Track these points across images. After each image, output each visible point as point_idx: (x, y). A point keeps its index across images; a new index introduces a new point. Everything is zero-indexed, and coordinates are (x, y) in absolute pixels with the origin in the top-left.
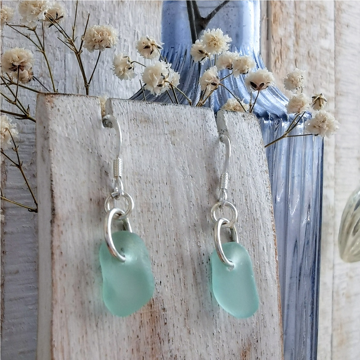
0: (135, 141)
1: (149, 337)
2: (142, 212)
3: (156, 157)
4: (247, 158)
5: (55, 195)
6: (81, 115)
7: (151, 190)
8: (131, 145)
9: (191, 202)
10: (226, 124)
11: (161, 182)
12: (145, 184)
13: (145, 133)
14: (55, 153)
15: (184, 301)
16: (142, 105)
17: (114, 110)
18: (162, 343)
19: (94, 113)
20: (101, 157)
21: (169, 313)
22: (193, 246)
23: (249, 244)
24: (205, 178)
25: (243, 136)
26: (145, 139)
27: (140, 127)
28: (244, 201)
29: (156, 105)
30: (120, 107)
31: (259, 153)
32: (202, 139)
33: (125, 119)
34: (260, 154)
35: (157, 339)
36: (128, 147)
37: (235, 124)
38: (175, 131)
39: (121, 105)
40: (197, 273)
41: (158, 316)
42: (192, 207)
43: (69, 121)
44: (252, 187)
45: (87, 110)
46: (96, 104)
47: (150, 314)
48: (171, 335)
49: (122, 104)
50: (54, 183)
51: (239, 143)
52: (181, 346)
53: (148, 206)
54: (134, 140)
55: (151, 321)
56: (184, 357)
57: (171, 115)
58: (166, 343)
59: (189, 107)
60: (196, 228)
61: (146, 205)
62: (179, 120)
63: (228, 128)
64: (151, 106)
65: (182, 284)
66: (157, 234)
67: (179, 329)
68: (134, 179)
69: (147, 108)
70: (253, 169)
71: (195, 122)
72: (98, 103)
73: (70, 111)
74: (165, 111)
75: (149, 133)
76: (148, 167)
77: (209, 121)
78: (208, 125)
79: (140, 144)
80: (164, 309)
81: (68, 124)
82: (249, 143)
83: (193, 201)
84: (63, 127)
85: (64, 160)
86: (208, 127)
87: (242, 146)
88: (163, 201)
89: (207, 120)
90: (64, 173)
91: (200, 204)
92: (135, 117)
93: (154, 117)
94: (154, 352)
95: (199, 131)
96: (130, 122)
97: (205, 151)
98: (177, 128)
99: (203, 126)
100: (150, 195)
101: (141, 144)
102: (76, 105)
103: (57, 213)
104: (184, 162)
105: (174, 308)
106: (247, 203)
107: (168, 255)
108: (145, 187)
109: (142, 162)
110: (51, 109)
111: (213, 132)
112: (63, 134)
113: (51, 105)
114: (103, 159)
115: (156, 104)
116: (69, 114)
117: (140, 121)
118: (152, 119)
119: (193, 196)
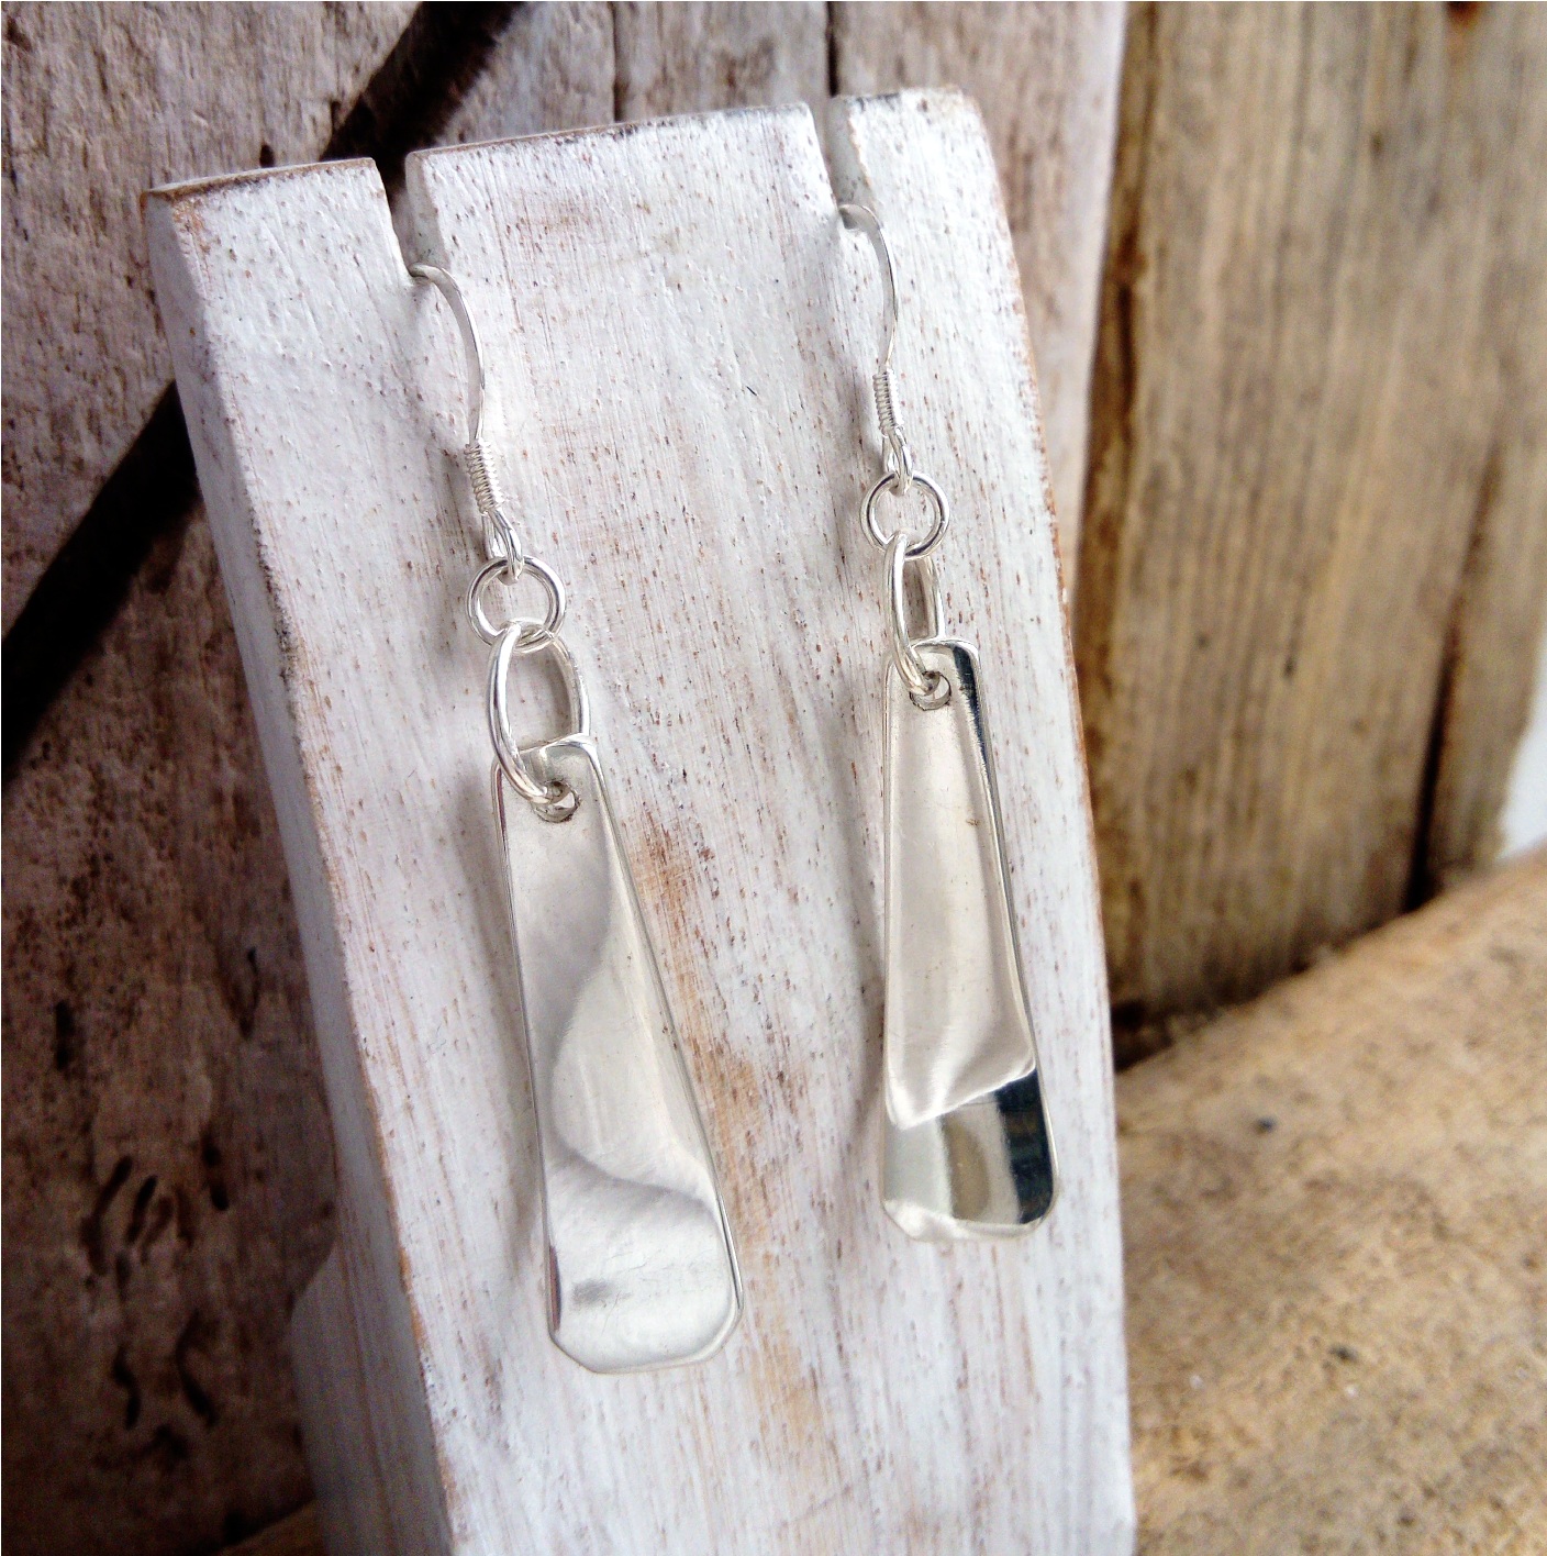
0: (536, 311)
1: (669, 951)
2: (594, 562)
3: (619, 353)
4: (943, 275)
5: (278, 580)
6: (320, 256)
7: (615, 479)
8: (522, 328)
9: (760, 482)
10: (863, 159)
11: (645, 440)
12: (589, 460)
13: (567, 269)
14: (251, 426)
15: (765, 810)
16: (540, 156)
17: (439, 202)
18: (712, 954)
19: (367, 238)
20: (421, 404)
21: (721, 860)
22: (781, 630)
23: (968, 577)
24: (801, 385)
25: (926, 191)
26: (572, 292)
27: (545, 248)
28: (943, 432)
29: (593, 145)
30: (460, 185)
31: (985, 244)
32: (777, 240)
33: (485, 232)
34: (990, 247)
35: (696, 948)
36: (513, 339)
37: (893, 149)
38: (677, 230)
39: (462, 176)
40: (800, 713)
41: (688, 879)
42: (764, 499)
43: (281, 293)
44: (965, 376)
45: (336, 227)
46: (367, 192)
47: (661, 880)
48: (737, 924)
49: (468, 170)
50: (266, 539)
51: (912, 223)
52: (773, 945)
53: (611, 534)
54: (529, 307)
55: (667, 900)
56: (786, 974)
57: (652, 170)
58: (723, 949)
59: (719, 122)
60: (783, 568)
61: (604, 535)
62: (685, 185)
63: (869, 173)
64: (576, 153)
65: (757, 762)
66: (654, 620)
67: (760, 899)
68: (550, 455)
69: (563, 167)
70: (969, 310)
71: (747, 177)
72: (375, 191)
73: (276, 248)
74: (633, 162)
75: (582, 268)
76: (595, 396)
77: (796, 162)
78: (795, 178)
79: (554, 318)
80: (706, 854)
81: (278, 304)
82: (950, 214)
83: (765, 480)
84: (261, 321)
85: (286, 446)
86: (794, 189)
87: (924, 231)
88: (661, 508)
89: (792, 158)
90: (296, 494)
91: (789, 485)
92: (523, 215)
93: (591, 195)
94: (690, 986)
95: (765, 212)
96: (504, 239)
97: (794, 284)
98: (682, 220)
99: (778, 186)
100: (613, 494)
101: (559, 316)
102: (293, 222)
103: (298, 643)
104: (723, 345)
105: (736, 841)
106: (952, 440)
107: (697, 680)
108: (591, 473)
109: (572, 384)
110: (204, 259)
111: (814, 204)
112: (264, 349)
113: (200, 239)
114: (428, 406)
115: (596, 140)
116: (271, 261)
117: (542, 227)
118: (586, 207)
119: (763, 462)
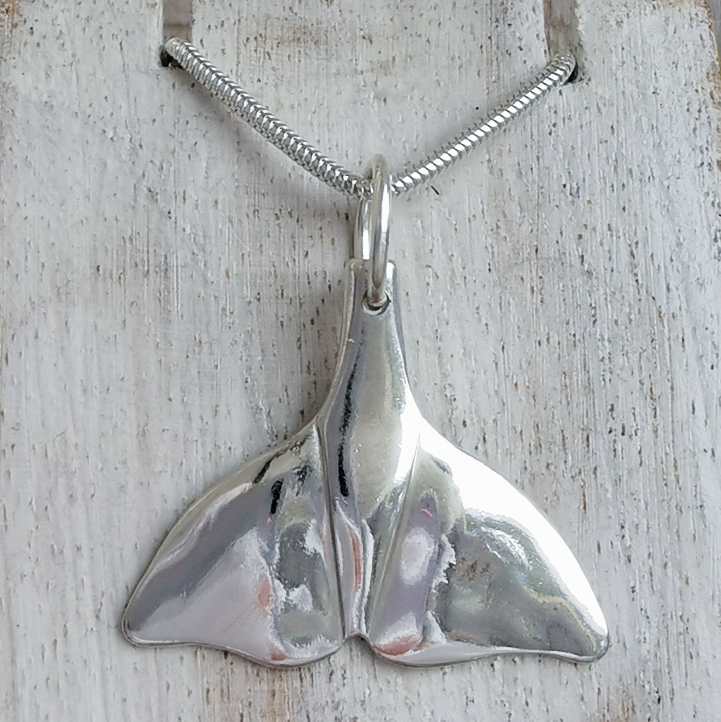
2: (259, 300)
6: (95, 40)
7: (292, 237)
9: (428, 266)
10: (581, 27)
12: (274, 218)
13: (288, 74)
17: (197, 15)
19: (134, 32)
20: (140, 152)
22: (429, 397)
23: (636, 394)
24: (485, 194)
25: (640, 59)
26: (289, 91)
27: (273, 56)
28: (625, 258)
30: (219, 6)
32: (484, 78)
33: (228, 39)
34: (700, 111)
37: (613, 23)
38: (394, 59)
43: (58, 60)
44: (657, 215)
45: (114, 22)
53: (279, 281)
61: (272, 280)
62: (408, 28)
63: (583, 39)
68: (238, 207)
76: (289, 170)
77: (516, 22)
78: (512, 34)
81: (53, 67)
82: (661, 79)
83: (434, 265)
84: (37, 76)
85: (28, 163)
86: (510, 41)
88: (329, 268)
89: (513, 19)
90: (25, 199)
91: (458, 275)
92: (263, 32)
95: (477, 55)
96: (243, 47)
98: (400, 52)
99: (494, 37)
100: (287, 252)
102: (83, 14)
104: (416, 150)
106: (633, 266)
108: (272, 228)
110: (11, 32)
111: (526, 55)
113: (13, 18)
114: (146, 154)
116: (57, 38)
117: (276, 42)
118: (318, 33)
119: (436, 249)
